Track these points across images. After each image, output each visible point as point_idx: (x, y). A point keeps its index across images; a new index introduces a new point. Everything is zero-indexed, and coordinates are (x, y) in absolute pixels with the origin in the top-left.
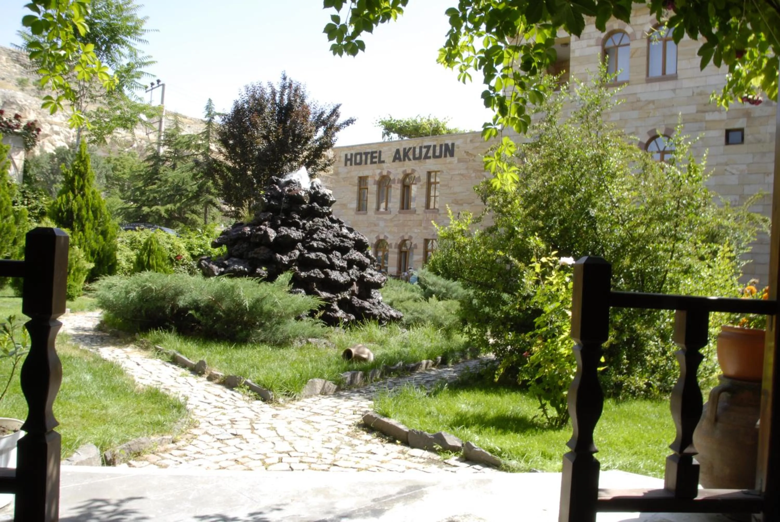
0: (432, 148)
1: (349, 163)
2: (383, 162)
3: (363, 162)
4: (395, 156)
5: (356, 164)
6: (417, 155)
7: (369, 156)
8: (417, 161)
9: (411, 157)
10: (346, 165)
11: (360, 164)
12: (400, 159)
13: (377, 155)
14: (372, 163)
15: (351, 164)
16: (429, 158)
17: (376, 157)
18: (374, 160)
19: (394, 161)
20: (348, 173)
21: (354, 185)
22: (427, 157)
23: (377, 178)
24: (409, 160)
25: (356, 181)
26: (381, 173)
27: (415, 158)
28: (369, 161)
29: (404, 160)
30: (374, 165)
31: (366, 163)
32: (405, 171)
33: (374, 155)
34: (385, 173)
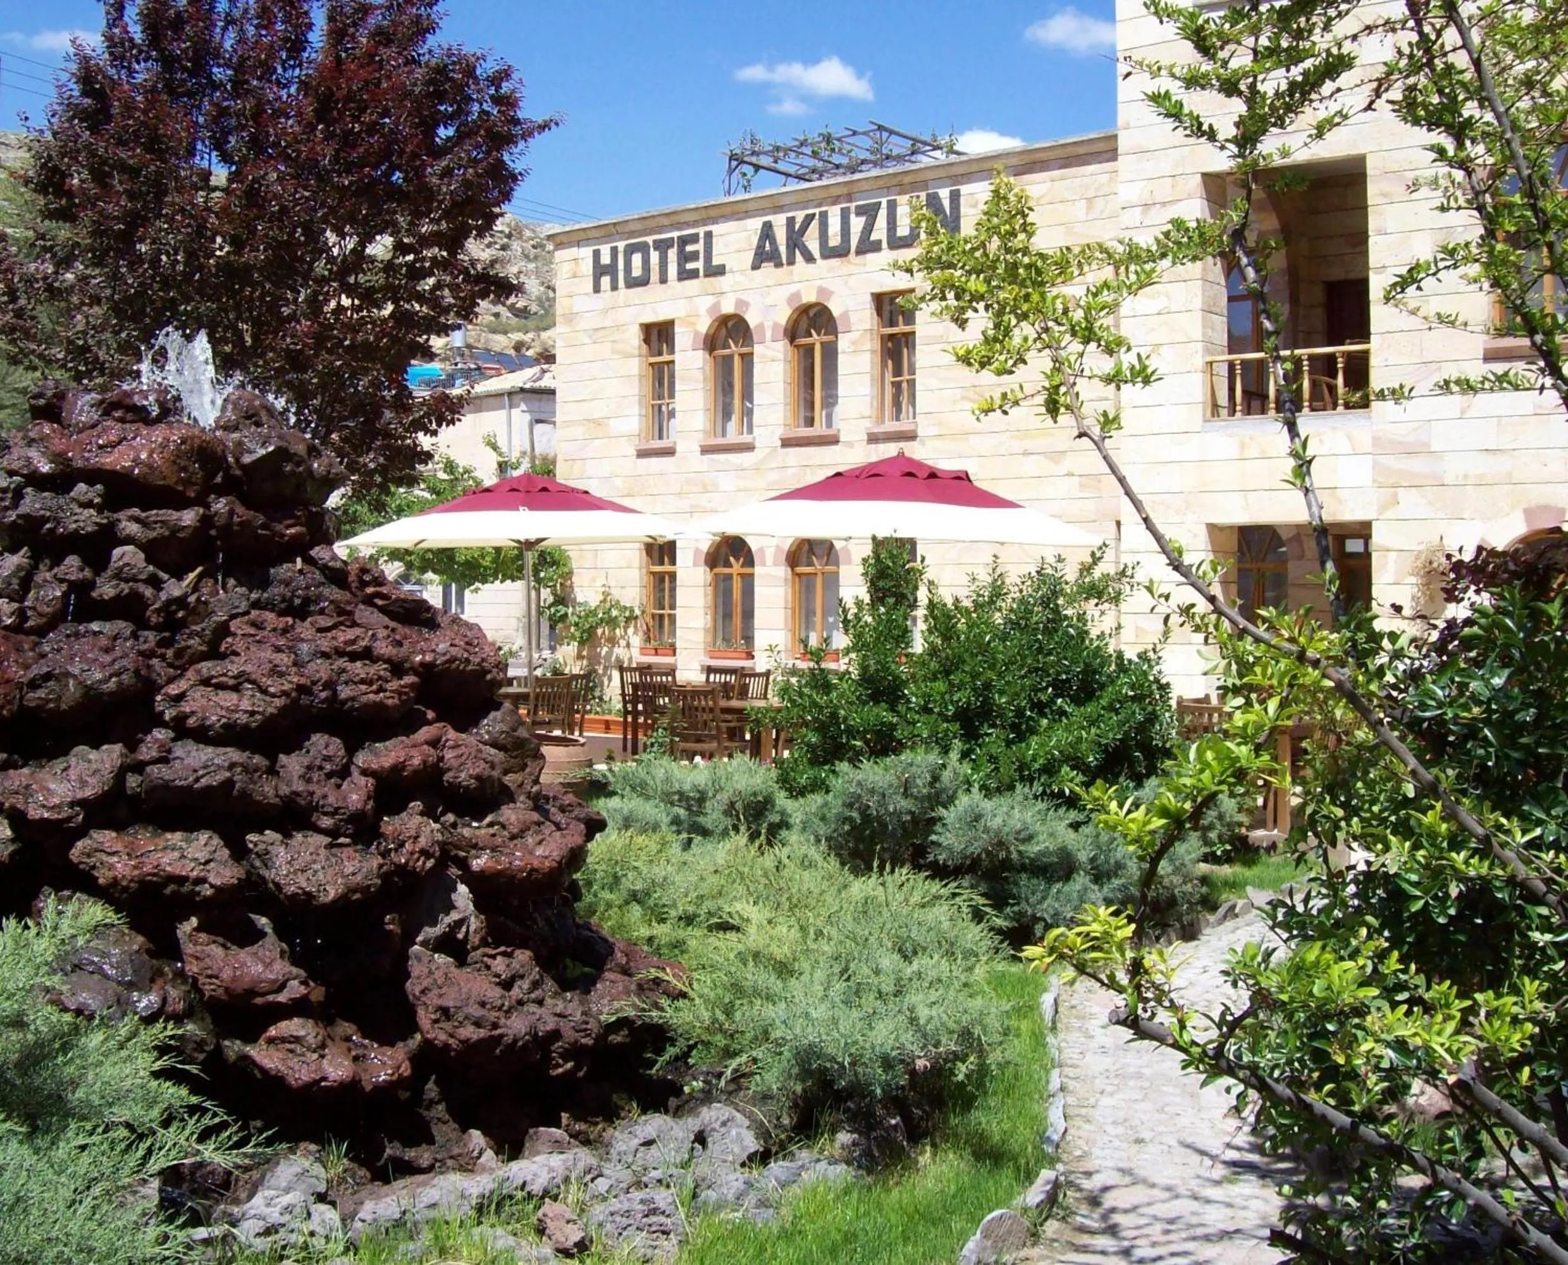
0: (882, 215)
1: (606, 281)
2: (720, 271)
3: (655, 276)
4: (760, 247)
5: (632, 283)
6: (834, 241)
7: (672, 254)
8: (835, 262)
9: (813, 246)
10: (597, 289)
11: (643, 282)
12: (773, 257)
13: (699, 247)
14: (686, 275)
15: (614, 287)
16: (876, 247)
17: (694, 256)
18: (690, 266)
19: (755, 267)
20: (605, 312)
21: (628, 356)
22: (868, 246)
23: (704, 325)
24: (809, 258)
25: (635, 337)
26: (716, 305)
27: (829, 253)
28: (673, 270)
29: (791, 262)
30: (691, 285)
31: (663, 280)
32: (797, 295)
33: (689, 248)
34: (728, 308)
